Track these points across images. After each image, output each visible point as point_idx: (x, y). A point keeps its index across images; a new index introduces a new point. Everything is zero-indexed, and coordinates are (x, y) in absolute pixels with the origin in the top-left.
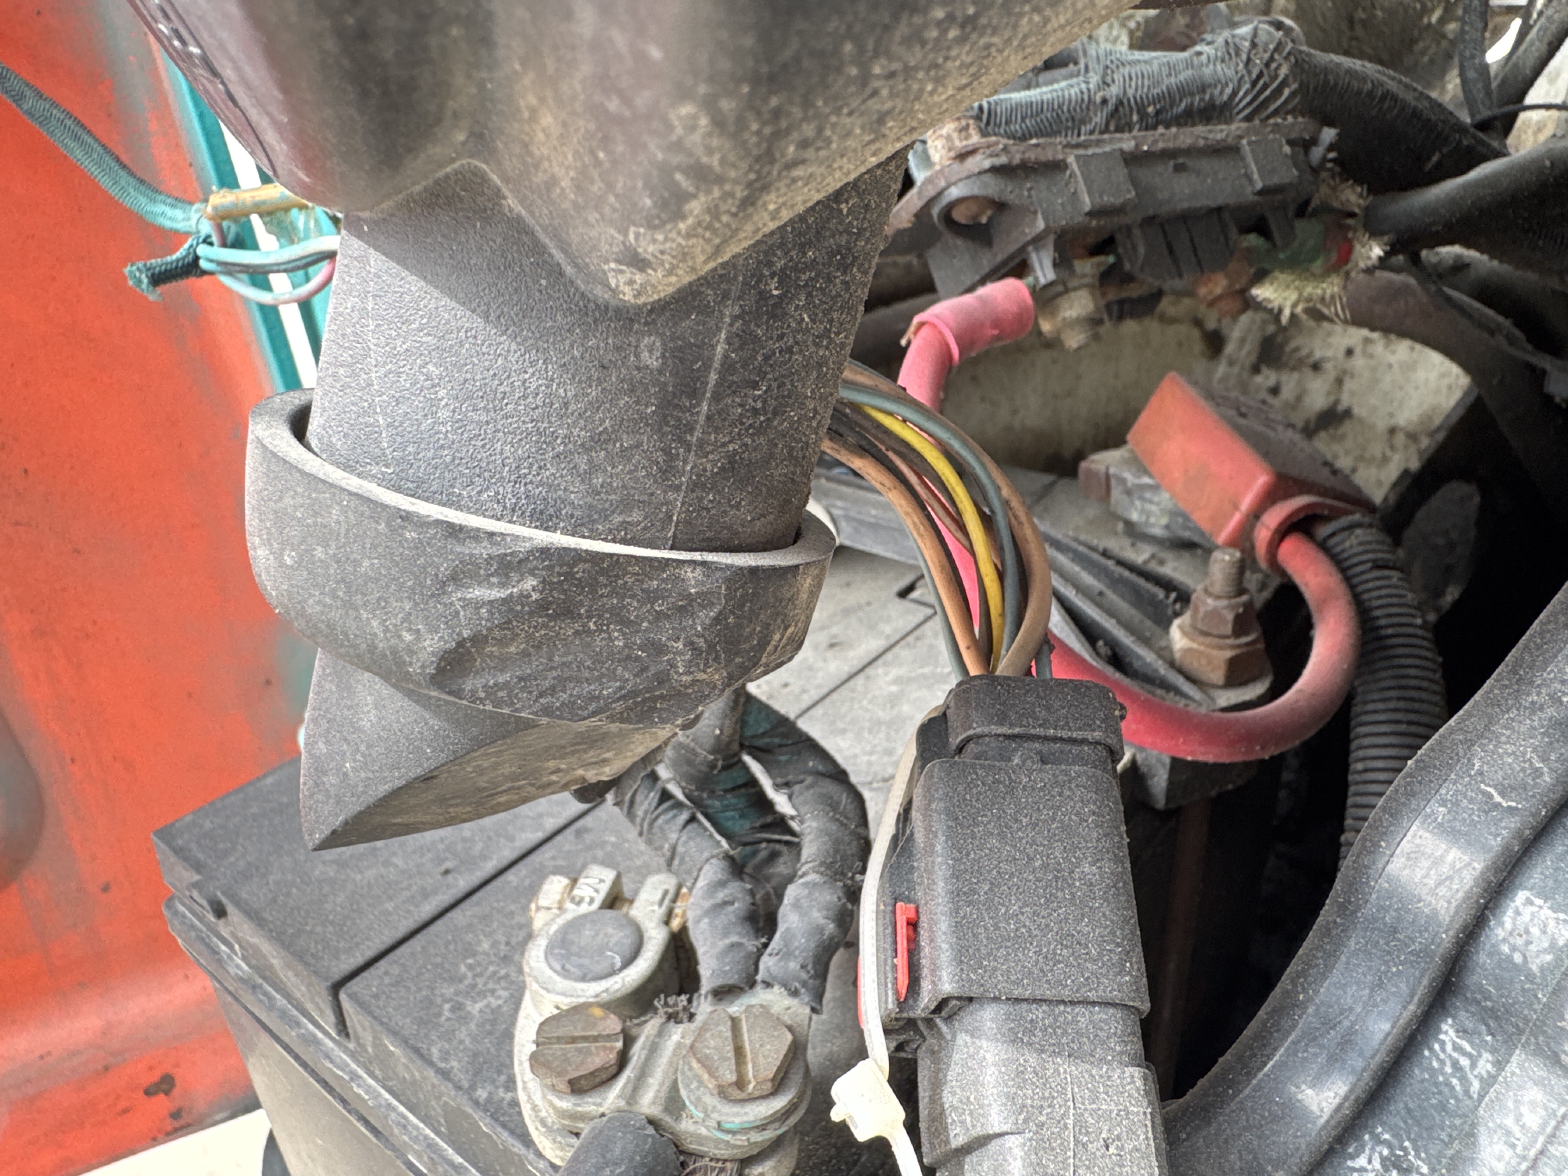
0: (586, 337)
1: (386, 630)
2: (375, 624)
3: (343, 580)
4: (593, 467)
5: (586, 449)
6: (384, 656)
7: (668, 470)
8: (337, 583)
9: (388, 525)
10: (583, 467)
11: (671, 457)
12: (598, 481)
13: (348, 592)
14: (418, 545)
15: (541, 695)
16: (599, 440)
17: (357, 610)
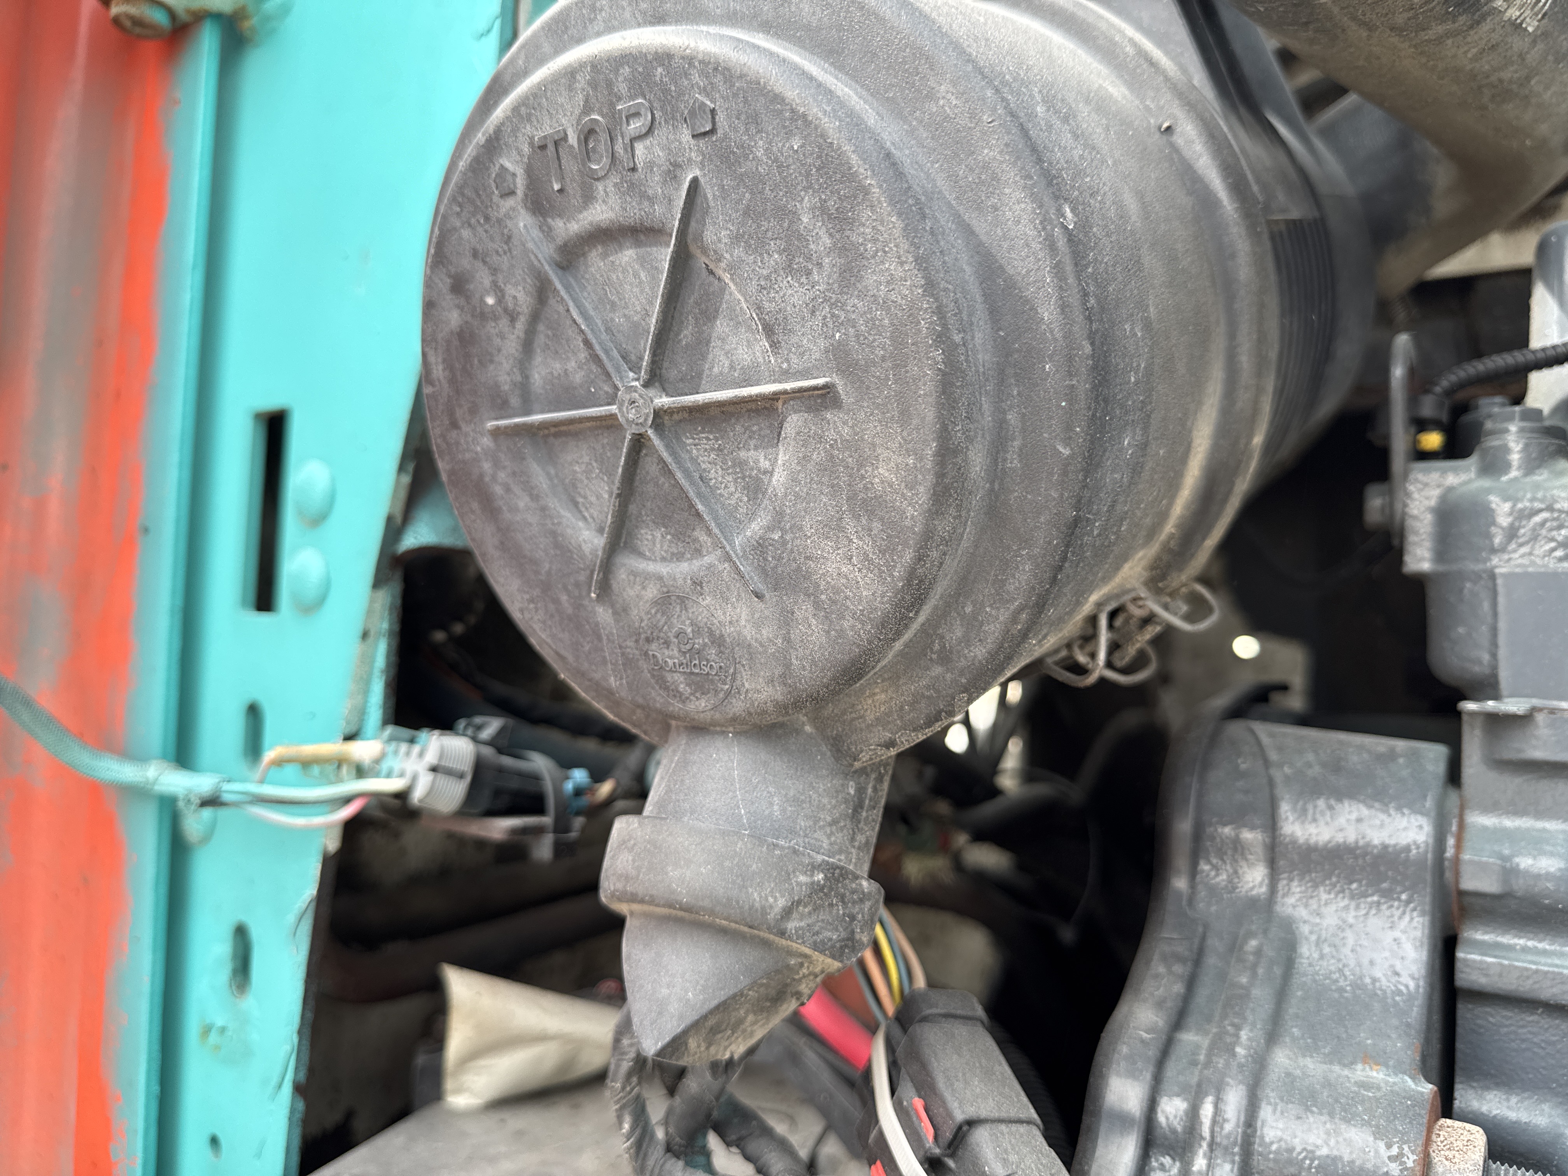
0: (832, 780)
1: (761, 897)
2: (756, 895)
3: (741, 875)
4: (832, 833)
5: (830, 825)
6: (757, 910)
7: (853, 839)
8: (737, 876)
9: (767, 848)
10: (829, 832)
11: (854, 833)
12: (833, 839)
13: (743, 880)
14: (781, 857)
15: (814, 935)
16: (834, 822)
17: (746, 888)
